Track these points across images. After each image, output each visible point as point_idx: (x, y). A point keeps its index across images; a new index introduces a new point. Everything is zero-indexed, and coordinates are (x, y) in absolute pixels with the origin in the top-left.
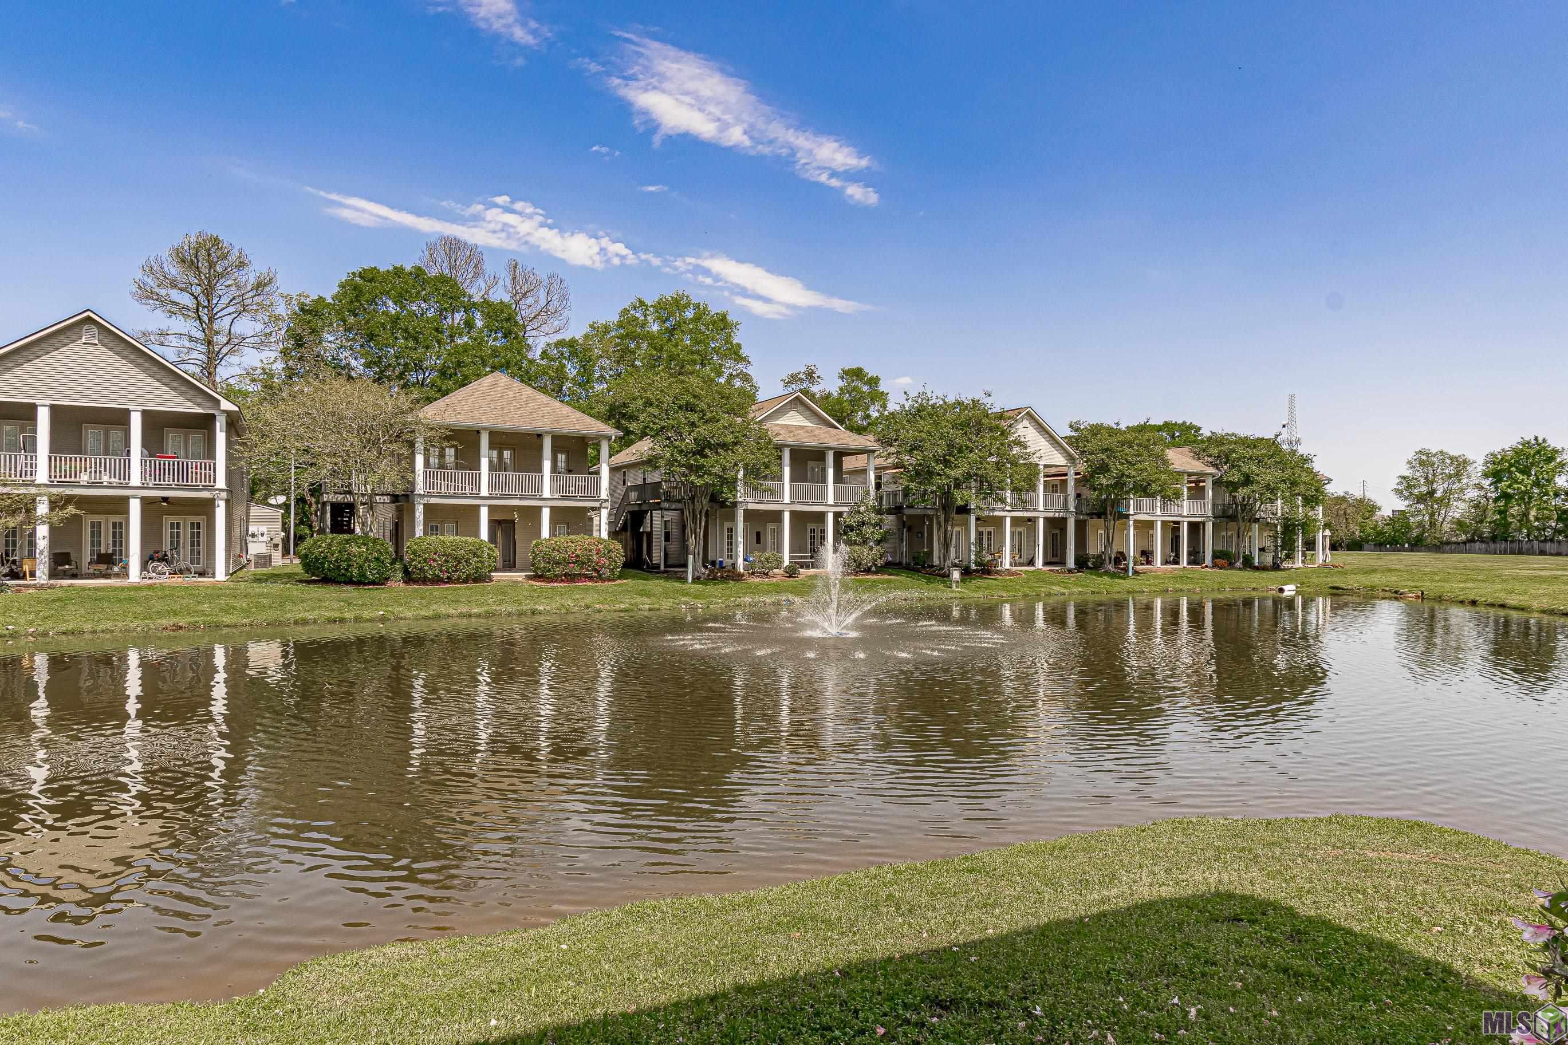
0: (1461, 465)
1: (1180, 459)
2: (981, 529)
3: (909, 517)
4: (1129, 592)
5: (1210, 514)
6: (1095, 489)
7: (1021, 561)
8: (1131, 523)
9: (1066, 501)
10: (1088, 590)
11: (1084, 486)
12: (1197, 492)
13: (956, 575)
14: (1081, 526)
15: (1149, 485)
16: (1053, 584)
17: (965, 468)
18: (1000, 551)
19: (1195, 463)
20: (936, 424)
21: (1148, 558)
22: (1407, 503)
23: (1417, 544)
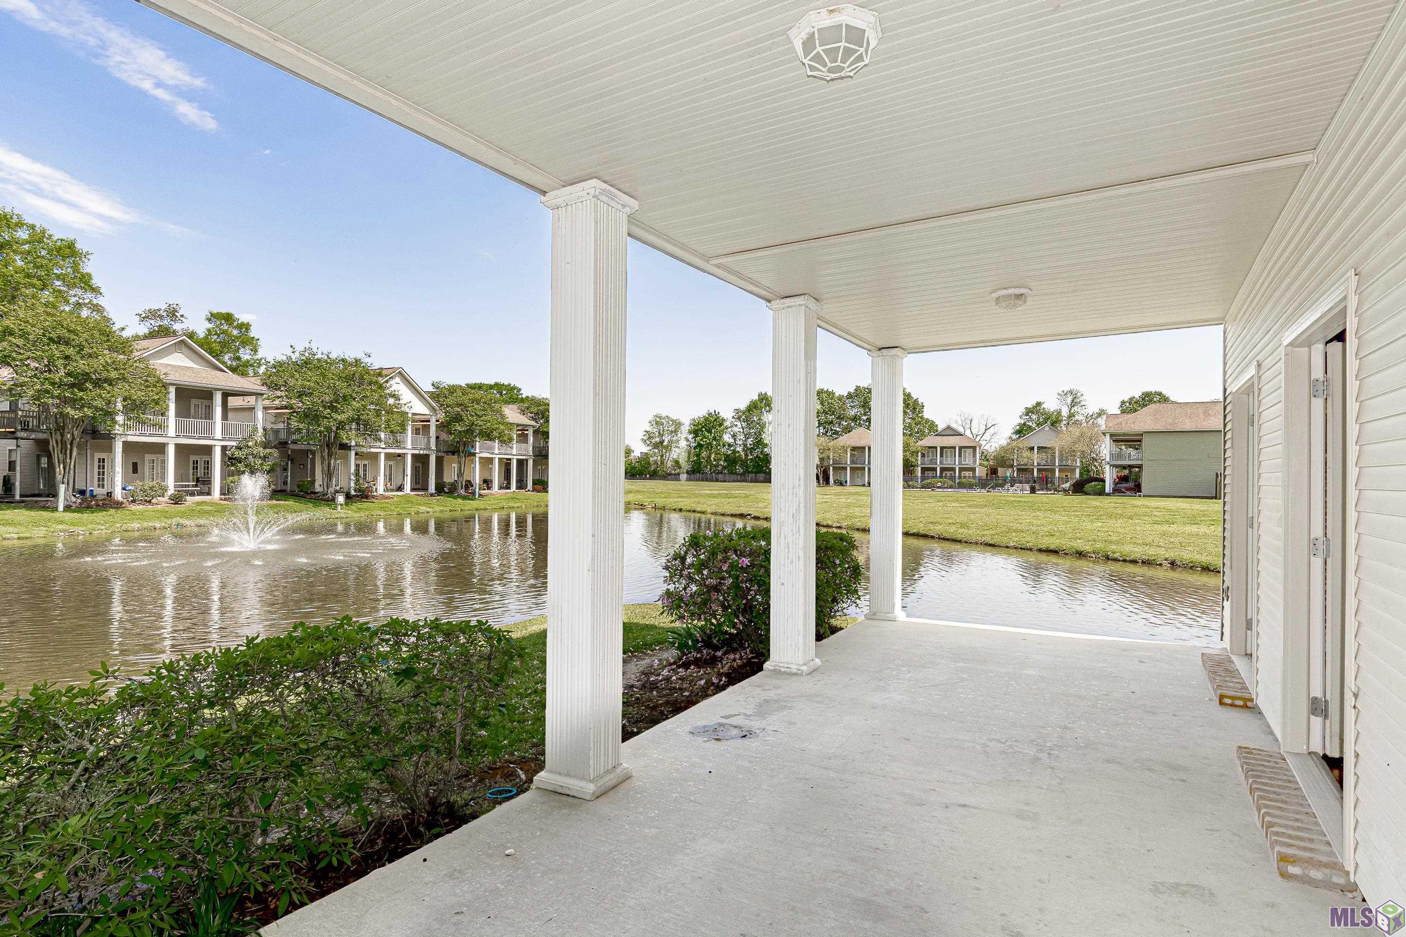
0: (678, 424)
1: (512, 414)
2: (358, 462)
3: (293, 450)
4: (477, 510)
5: (531, 454)
6: (451, 434)
7: (392, 487)
8: (477, 459)
9: (429, 441)
10: (448, 509)
11: (442, 431)
12: (523, 438)
13: (341, 499)
14: (439, 461)
15: (492, 432)
16: (420, 505)
17: (350, 413)
18: (375, 479)
19: (522, 417)
20: (324, 376)
21: (488, 484)
22: (649, 448)
23: (654, 475)
